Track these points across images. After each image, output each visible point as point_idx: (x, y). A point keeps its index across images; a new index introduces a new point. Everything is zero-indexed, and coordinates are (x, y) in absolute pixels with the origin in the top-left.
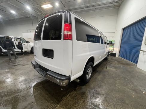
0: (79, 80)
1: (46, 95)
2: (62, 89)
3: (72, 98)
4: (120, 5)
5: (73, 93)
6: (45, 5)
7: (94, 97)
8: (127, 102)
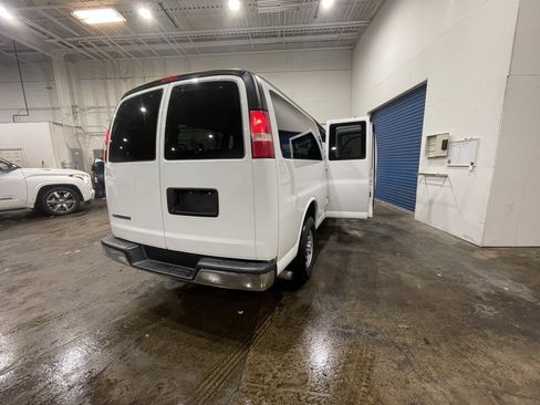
0: (289, 273)
1: (200, 339)
2: (241, 312)
3: (279, 327)
4: (358, 40)
5: (279, 315)
6: (89, 8)
7: (336, 310)
8: (409, 302)
